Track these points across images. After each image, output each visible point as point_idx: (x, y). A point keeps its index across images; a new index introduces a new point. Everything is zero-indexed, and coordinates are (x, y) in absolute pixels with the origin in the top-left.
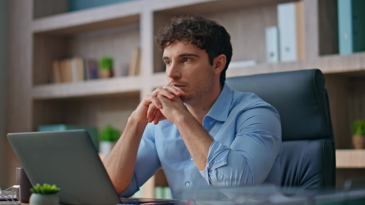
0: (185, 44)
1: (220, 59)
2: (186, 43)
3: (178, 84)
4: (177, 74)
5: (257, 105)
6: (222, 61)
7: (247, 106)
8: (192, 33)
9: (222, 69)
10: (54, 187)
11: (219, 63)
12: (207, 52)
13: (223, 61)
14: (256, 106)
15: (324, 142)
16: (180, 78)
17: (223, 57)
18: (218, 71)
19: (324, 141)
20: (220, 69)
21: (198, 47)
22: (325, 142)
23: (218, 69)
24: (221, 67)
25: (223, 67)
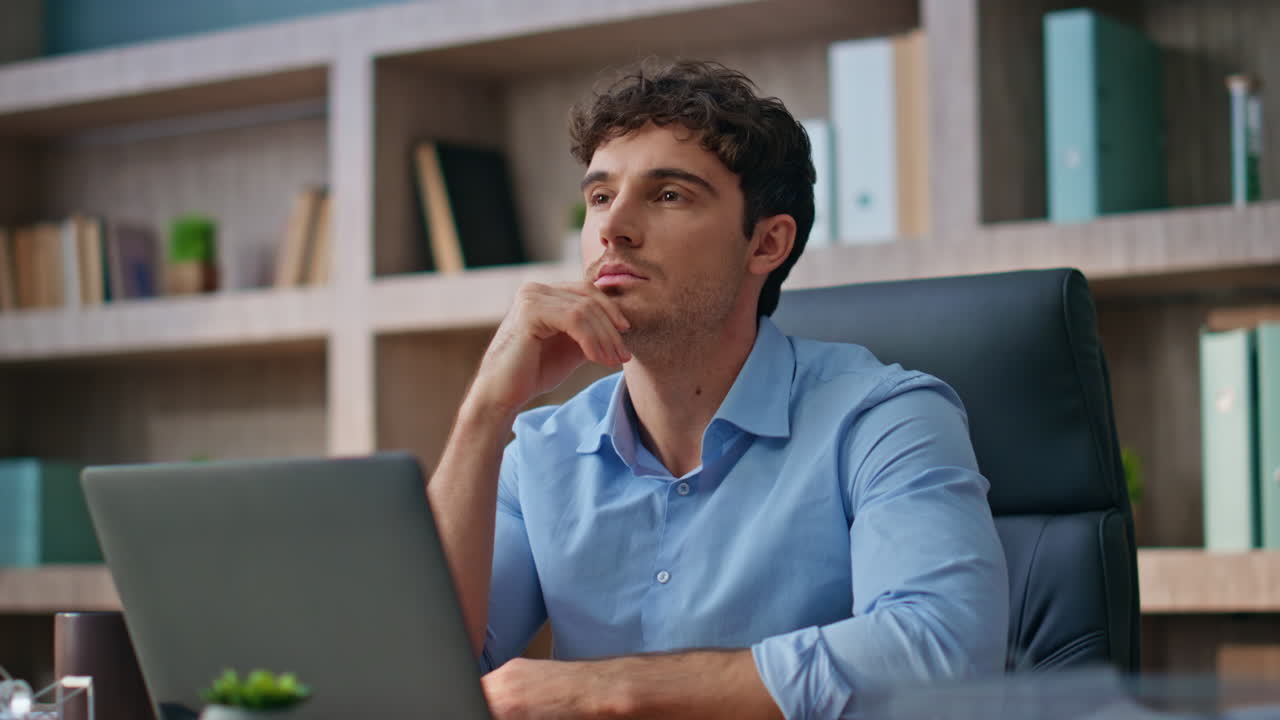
0: (678, 140)
1: (775, 228)
2: (684, 134)
3: (629, 266)
4: (630, 232)
5: (902, 386)
6: (780, 235)
7: (869, 395)
8: (710, 108)
9: (776, 264)
10: (287, 683)
11: (770, 241)
12: (745, 186)
13: (784, 239)
14: (898, 389)
15: (1101, 522)
16: (639, 246)
17: (786, 224)
18: (764, 265)
19: (1101, 517)
20: (772, 261)
21: (723, 159)
22: (1105, 522)
23: (763, 257)
24: (773, 257)
25: (779, 258)
